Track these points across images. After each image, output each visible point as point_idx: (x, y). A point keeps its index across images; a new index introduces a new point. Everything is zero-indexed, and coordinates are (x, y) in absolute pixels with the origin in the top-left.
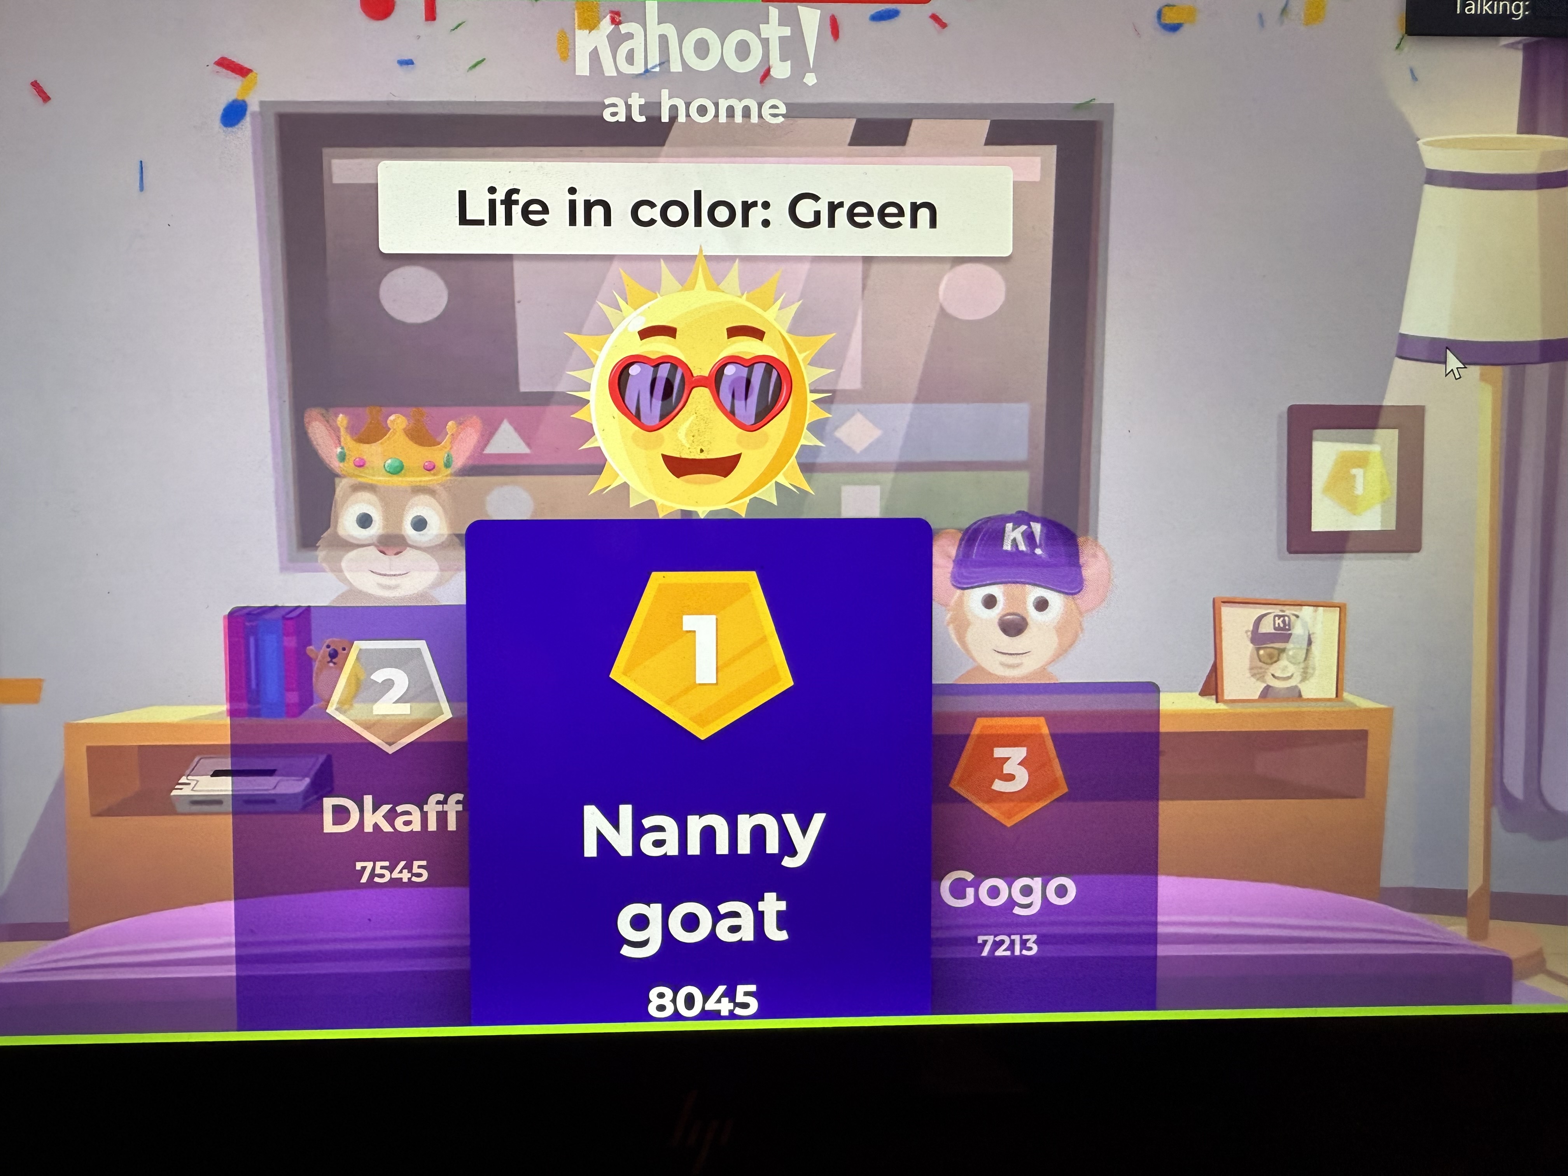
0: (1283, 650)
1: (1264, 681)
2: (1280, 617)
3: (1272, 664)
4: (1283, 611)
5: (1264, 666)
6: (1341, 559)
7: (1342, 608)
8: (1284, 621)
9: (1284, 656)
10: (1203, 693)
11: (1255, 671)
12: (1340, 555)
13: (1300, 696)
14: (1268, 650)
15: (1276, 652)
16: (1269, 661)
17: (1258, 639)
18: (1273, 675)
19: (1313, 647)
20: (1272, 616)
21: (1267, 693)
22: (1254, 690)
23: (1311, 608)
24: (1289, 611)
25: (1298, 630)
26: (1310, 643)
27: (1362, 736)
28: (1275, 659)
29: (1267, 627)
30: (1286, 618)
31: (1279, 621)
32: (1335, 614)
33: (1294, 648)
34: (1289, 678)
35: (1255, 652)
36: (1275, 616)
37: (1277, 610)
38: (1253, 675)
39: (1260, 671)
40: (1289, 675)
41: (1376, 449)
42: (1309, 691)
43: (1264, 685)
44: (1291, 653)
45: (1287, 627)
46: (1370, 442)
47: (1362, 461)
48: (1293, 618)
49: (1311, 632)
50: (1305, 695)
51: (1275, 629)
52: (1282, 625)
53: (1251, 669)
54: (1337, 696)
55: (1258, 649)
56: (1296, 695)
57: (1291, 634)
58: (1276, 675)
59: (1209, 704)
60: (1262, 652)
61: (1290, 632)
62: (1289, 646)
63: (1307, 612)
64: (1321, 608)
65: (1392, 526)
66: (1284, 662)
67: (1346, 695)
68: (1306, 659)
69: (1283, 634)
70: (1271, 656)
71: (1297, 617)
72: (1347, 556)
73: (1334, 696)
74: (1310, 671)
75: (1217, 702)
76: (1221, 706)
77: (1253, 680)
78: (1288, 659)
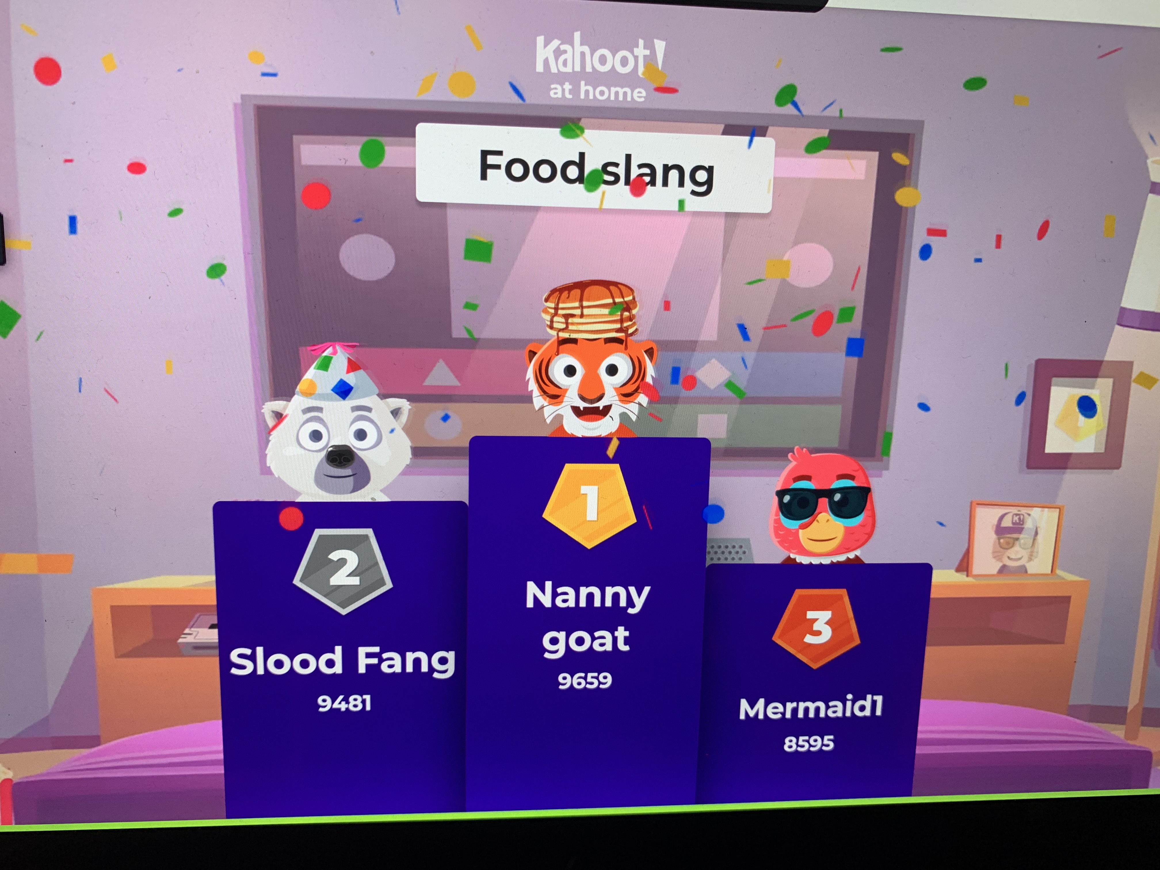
0: (1017, 539)
2: (1017, 515)
3: (1007, 549)
4: (1019, 511)
5: (1002, 550)
6: (1064, 473)
7: (1060, 509)
8: (1019, 519)
9: (1017, 543)
10: (958, 570)
11: (996, 554)
12: (1062, 470)
13: (1026, 572)
14: (1007, 540)
15: (1011, 541)
16: (1007, 547)
17: (1000, 531)
18: (1009, 557)
19: (1039, 537)
20: (1011, 515)
21: (1003, 570)
22: (994, 567)
23: (1040, 509)
24: (1024, 511)
25: (1029, 524)
26: (1036, 533)
27: (1067, 599)
28: (1011, 545)
29: (1007, 523)
30: (1022, 517)
31: (1016, 518)
32: (1055, 513)
33: (1025, 538)
34: (1020, 559)
37: (1014, 510)
38: (994, 557)
39: (999, 554)
40: (1019, 556)
42: (1033, 568)
43: (1001, 564)
44: (1022, 541)
45: (1021, 523)
48: (1026, 515)
49: (1038, 525)
50: (1030, 571)
51: (1013, 523)
52: (1018, 521)
53: (994, 552)
54: (1052, 572)
55: (999, 539)
56: (1023, 570)
57: (1023, 528)
58: (1011, 557)
59: (961, 578)
60: (1002, 541)
61: (1023, 526)
62: (1021, 536)
63: (1036, 512)
64: (1046, 510)
65: (1102, 450)
66: (1017, 548)
67: (1059, 572)
69: (1018, 528)
71: (1029, 515)
72: (1068, 470)
73: (1050, 572)
74: (1034, 554)
75: (967, 576)
76: (970, 580)
77: (994, 560)
78: (1020, 546)
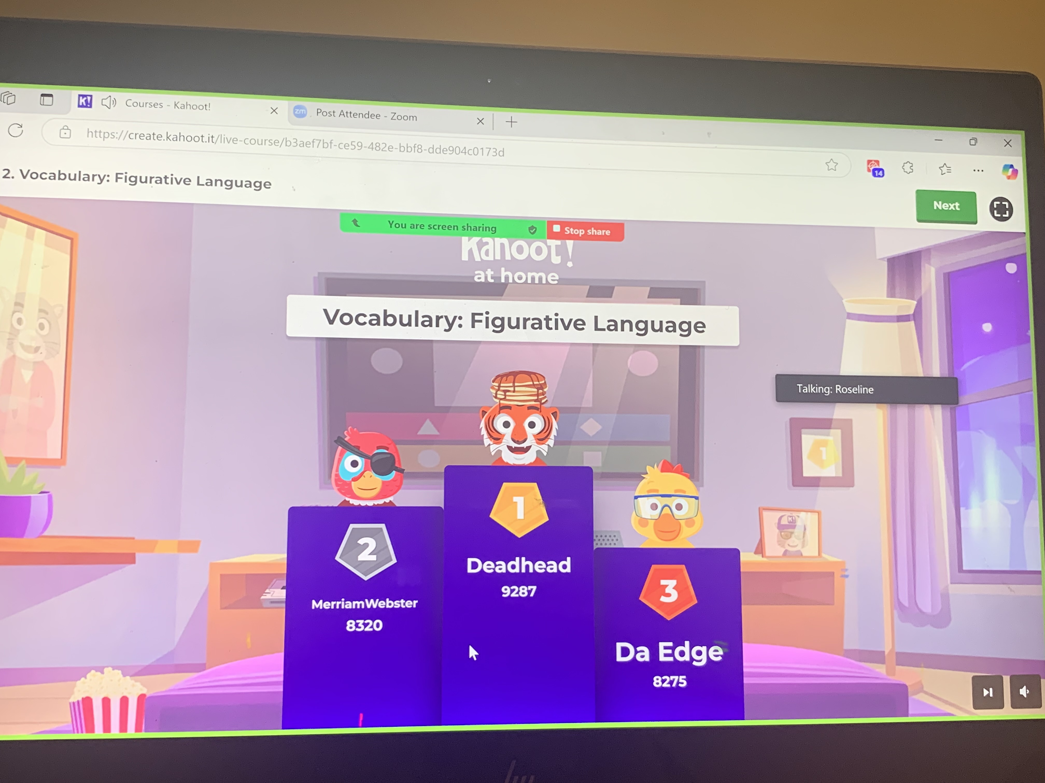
1: (784, 548)
35: (780, 533)
36: (788, 516)
41: (830, 438)
46: (828, 435)
47: (825, 444)
68: (804, 537)
70: (786, 535)
